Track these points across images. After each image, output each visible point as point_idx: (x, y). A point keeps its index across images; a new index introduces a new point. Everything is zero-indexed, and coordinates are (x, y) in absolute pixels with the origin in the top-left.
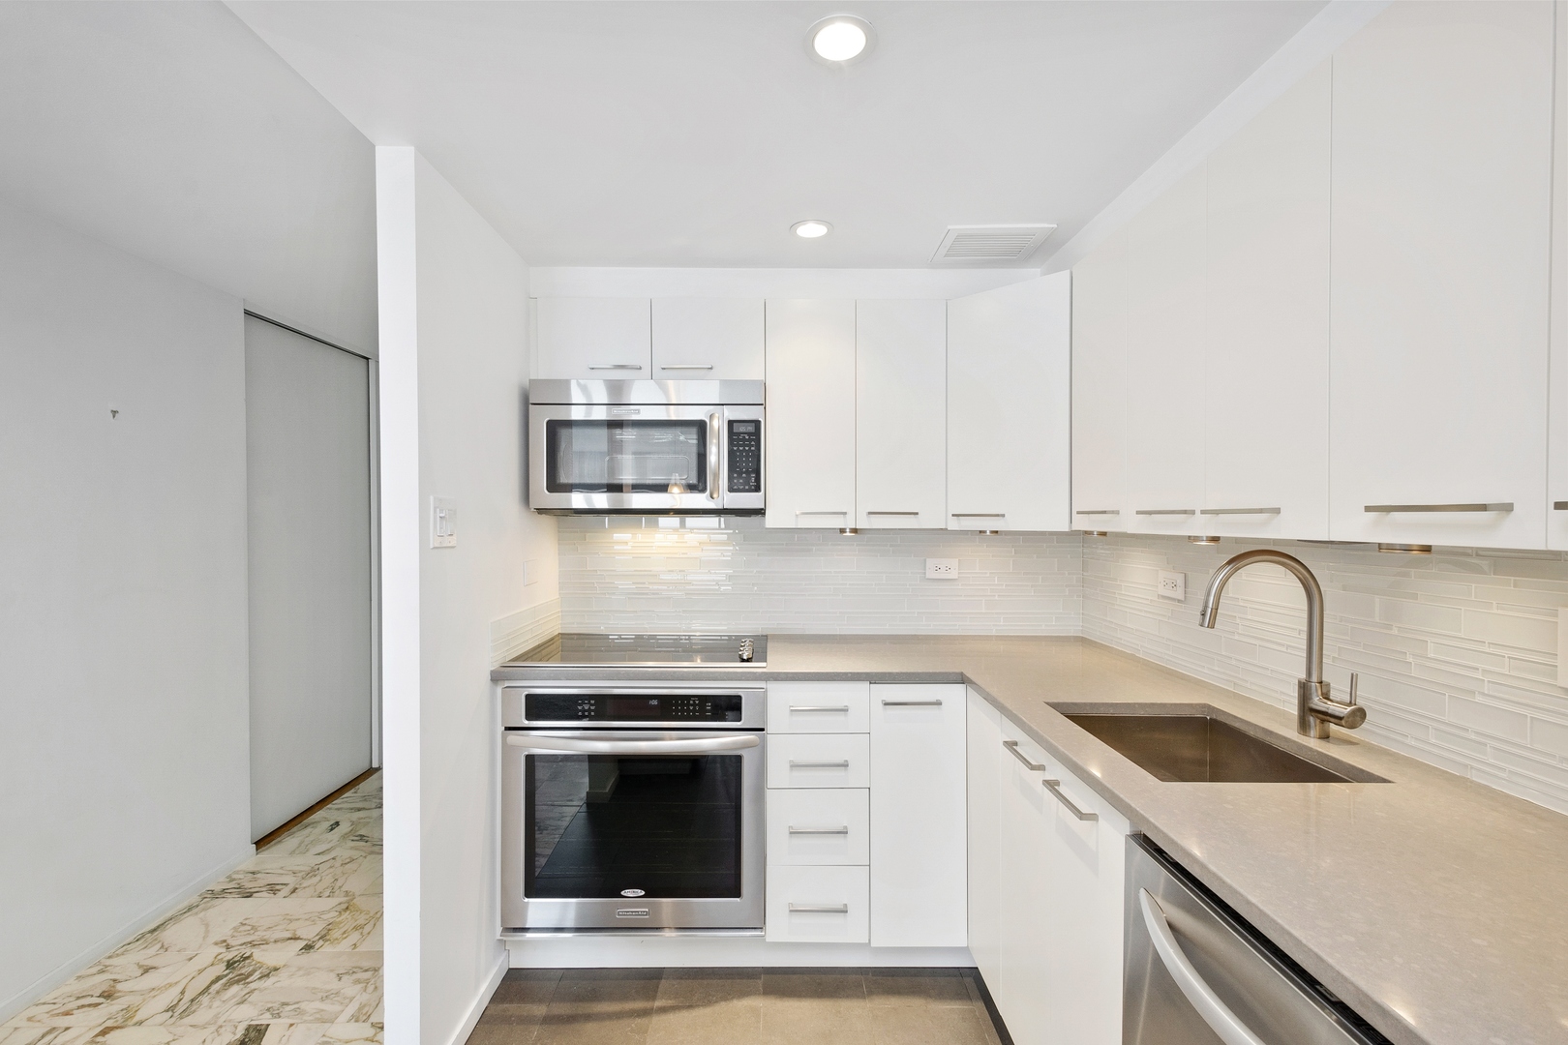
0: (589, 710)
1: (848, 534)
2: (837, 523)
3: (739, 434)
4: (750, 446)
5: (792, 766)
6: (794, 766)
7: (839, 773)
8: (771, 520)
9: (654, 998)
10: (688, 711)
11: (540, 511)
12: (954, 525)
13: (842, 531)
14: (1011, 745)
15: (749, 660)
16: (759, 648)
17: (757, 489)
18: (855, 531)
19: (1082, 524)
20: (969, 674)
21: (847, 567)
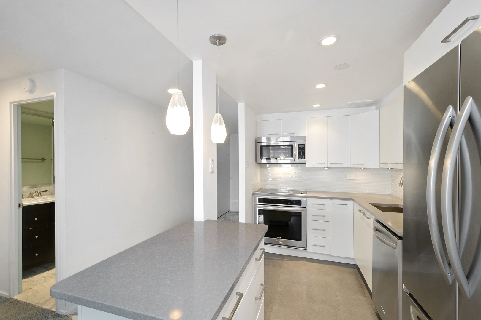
0: (270, 202)
1: (326, 168)
2: (323, 166)
3: (300, 147)
4: (303, 150)
5: (312, 216)
6: (313, 215)
7: (323, 218)
8: (307, 165)
9: (284, 258)
10: (290, 203)
11: (258, 163)
12: (352, 166)
13: (325, 168)
14: (360, 210)
15: (303, 194)
16: (305, 192)
17: (305, 159)
18: (328, 168)
19: (382, 166)
20: (353, 198)
21: (325, 176)
